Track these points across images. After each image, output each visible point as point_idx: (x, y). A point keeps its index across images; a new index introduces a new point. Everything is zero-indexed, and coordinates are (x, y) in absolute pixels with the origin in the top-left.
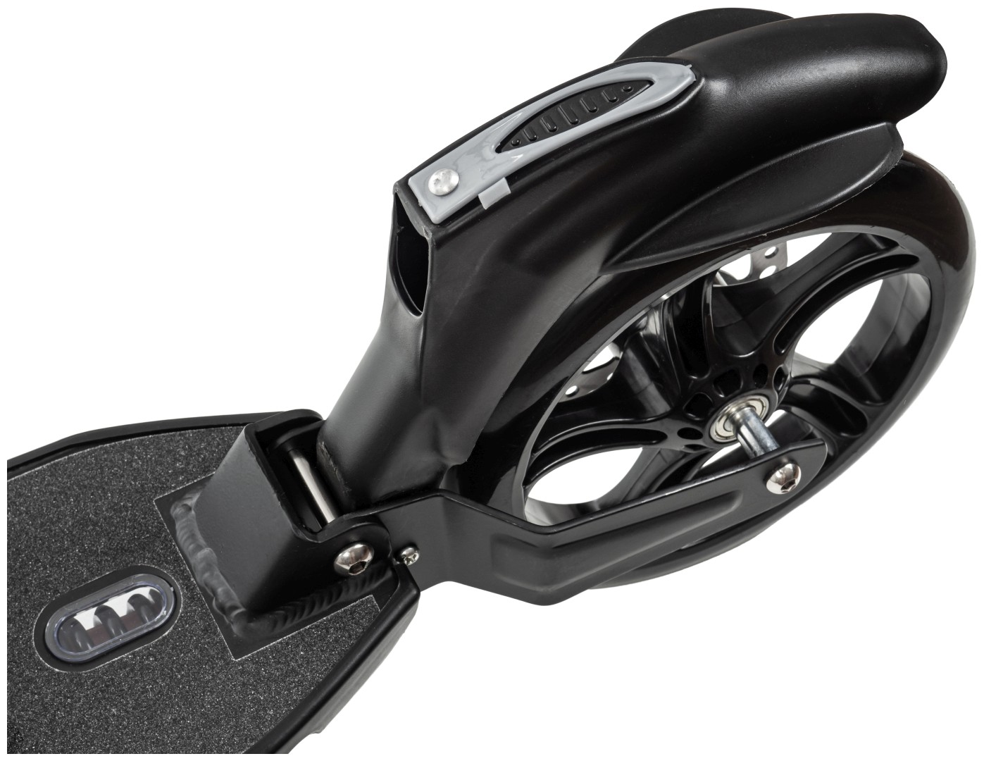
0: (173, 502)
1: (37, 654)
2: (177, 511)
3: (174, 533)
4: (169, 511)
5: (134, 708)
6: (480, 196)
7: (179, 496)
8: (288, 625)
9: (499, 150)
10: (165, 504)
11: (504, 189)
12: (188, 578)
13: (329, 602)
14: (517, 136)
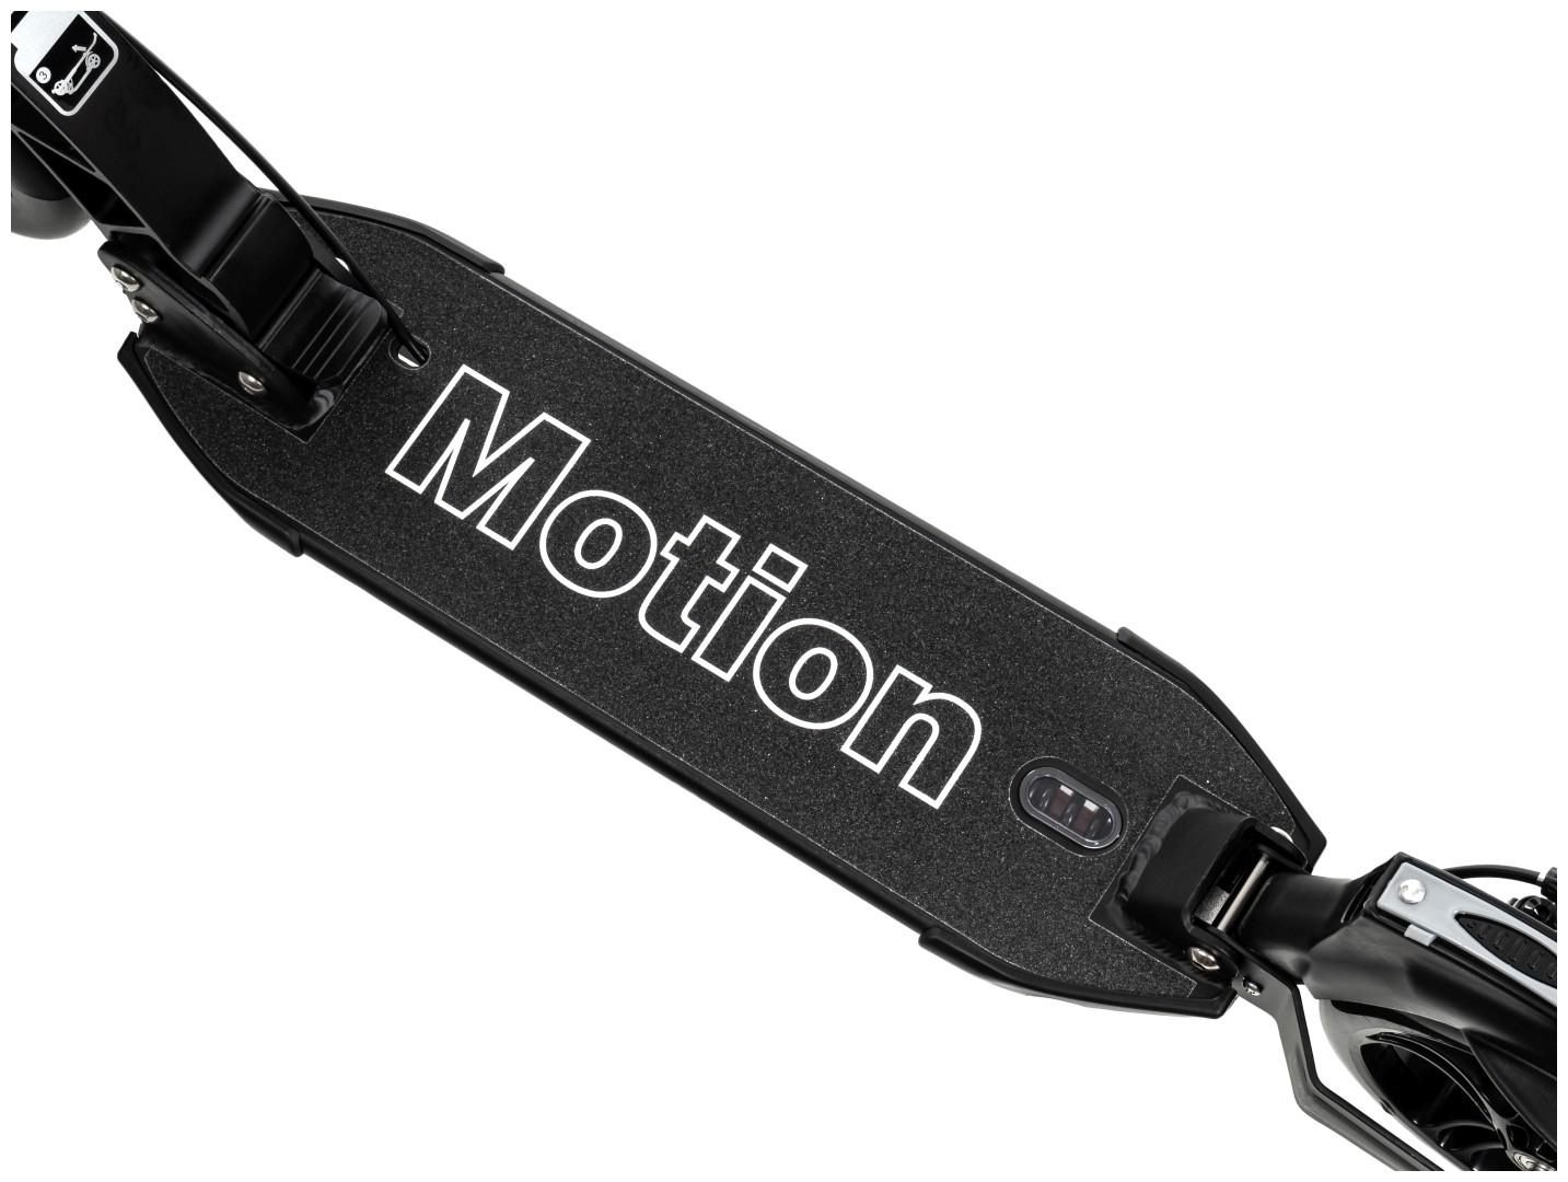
0: (1186, 790)
1: (1013, 778)
2: (1181, 797)
3: (1162, 807)
4: (1178, 791)
5: (1012, 872)
6: (1411, 926)
7: (1194, 791)
8: (1137, 938)
9: (1458, 917)
10: (1182, 786)
11: (1427, 939)
12: (1132, 842)
13: (1172, 957)
14: (1476, 922)
